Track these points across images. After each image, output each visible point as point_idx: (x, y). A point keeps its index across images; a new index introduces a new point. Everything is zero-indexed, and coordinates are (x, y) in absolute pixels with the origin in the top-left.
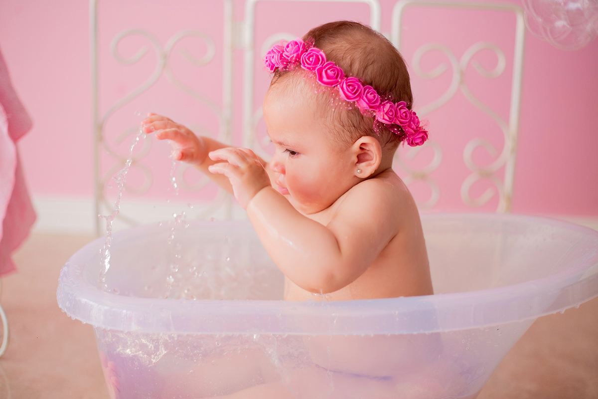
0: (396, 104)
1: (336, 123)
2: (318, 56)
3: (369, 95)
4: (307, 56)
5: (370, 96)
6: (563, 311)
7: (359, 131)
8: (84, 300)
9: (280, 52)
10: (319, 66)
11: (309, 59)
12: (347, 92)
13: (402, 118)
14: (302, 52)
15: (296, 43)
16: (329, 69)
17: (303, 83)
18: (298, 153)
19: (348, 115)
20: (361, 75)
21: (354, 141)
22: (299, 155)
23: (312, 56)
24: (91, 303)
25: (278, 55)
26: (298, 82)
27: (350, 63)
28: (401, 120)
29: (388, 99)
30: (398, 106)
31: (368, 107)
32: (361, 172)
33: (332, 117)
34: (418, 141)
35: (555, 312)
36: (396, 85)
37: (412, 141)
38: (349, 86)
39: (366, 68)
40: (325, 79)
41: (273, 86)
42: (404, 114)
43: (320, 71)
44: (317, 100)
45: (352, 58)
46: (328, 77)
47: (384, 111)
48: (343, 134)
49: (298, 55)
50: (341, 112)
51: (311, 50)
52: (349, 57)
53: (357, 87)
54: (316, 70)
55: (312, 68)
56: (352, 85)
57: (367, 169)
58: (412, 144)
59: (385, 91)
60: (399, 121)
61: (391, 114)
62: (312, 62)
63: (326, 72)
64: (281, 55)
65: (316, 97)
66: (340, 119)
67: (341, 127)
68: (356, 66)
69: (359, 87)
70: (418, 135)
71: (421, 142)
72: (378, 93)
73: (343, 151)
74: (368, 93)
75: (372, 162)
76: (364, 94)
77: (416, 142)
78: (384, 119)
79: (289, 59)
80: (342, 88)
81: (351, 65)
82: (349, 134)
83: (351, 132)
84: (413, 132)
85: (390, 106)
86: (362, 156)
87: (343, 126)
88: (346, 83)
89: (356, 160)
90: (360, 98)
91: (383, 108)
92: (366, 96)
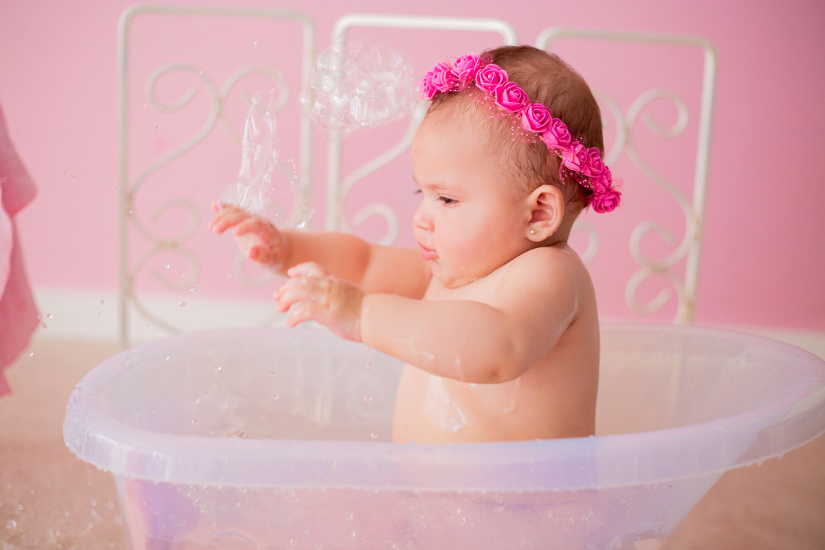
0: (588, 149)
1: (512, 163)
2: (498, 73)
3: (558, 128)
4: (484, 72)
5: (561, 131)
6: (760, 462)
7: (539, 177)
8: (100, 437)
9: (446, 69)
10: (498, 86)
11: (487, 76)
12: (533, 120)
13: (594, 167)
14: (478, 68)
15: (470, 58)
16: (512, 89)
17: (474, 109)
18: (457, 201)
19: (527, 153)
20: (549, 105)
21: (531, 189)
22: (457, 204)
23: (491, 72)
24: (110, 441)
25: (444, 73)
26: (467, 108)
27: (536, 88)
28: (593, 169)
29: (579, 139)
30: (590, 152)
31: (556, 142)
32: (535, 233)
33: (507, 154)
34: (608, 204)
35: (749, 464)
36: (588, 128)
37: (600, 205)
38: (536, 112)
39: (555, 97)
40: (506, 101)
41: (431, 114)
42: (597, 163)
43: (500, 91)
44: (490, 130)
45: (539, 84)
46: (510, 99)
47: (574, 151)
48: (518, 178)
49: (472, 71)
50: (520, 149)
51: (490, 66)
52: (535, 82)
53: (545, 115)
54: (495, 90)
55: (491, 87)
56: (540, 113)
57: (542, 231)
58: (599, 209)
59: (576, 130)
60: (590, 170)
61: (582, 157)
62: (490, 79)
63: (508, 92)
64: (449, 73)
65: (489, 126)
66: (517, 158)
67: (517, 169)
68: (544, 94)
69: (547, 116)
70: (609, 196)
71: (611, 206)
72: (568, 129)
73: (516, 201)
74: (557, 125)
75: (550, 222)
76: (552, 126)
77: (605, 205)
78: (573, 162)
79: (459, 77)
80: (527, 114)
81: (537, 92)
82: (526, 178)
83: (529, 177)
84: (605, 190)
85: (582, 149)
86: (538, 214)
87: (520, 168)
88: (533, 109)
89: (530, 217)
90: (548, 130)
91: (574, 148)
92: (555, 129)
